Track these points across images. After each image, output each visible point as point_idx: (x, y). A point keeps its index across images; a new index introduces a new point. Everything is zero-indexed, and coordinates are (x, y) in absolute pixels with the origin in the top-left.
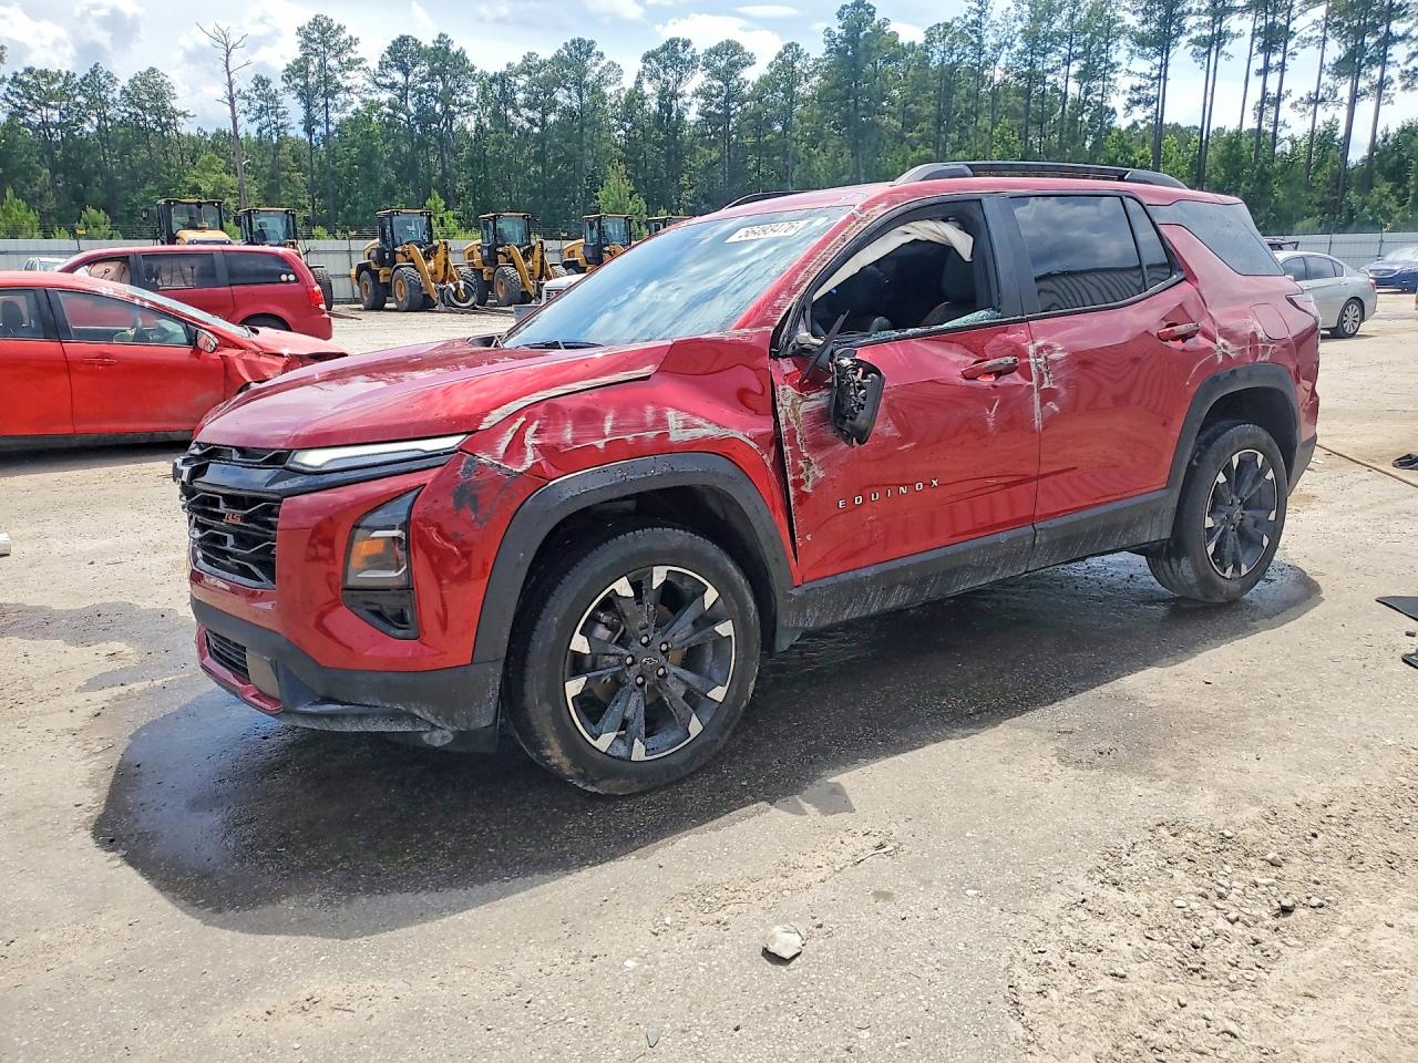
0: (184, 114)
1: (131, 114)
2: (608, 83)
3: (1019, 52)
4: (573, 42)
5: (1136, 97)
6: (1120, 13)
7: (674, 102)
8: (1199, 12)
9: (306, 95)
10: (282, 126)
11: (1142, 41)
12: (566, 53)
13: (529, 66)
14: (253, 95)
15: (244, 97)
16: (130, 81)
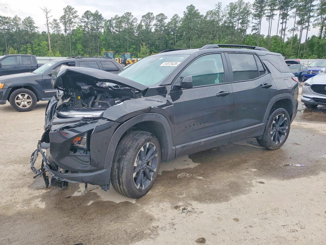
0: (37, 27)
1: (24, 27)
2: (134, 22)
3: (227, 17)
4: (126, 13)
5: (254, 28)
6: (250, 9)
7: (149, 27)
8: (268, 10)
9: (65, 24)
10: (59, 31)
11: (255, 16)
12: (125, 15)
13: (116, 18)
14: (53, 23)
15: (51, 24)
16: (24, 19)
